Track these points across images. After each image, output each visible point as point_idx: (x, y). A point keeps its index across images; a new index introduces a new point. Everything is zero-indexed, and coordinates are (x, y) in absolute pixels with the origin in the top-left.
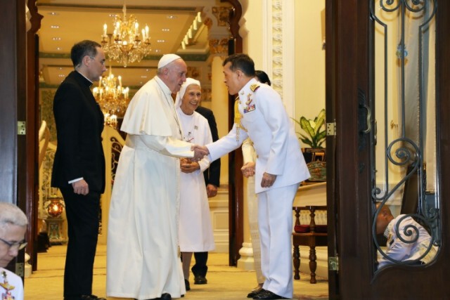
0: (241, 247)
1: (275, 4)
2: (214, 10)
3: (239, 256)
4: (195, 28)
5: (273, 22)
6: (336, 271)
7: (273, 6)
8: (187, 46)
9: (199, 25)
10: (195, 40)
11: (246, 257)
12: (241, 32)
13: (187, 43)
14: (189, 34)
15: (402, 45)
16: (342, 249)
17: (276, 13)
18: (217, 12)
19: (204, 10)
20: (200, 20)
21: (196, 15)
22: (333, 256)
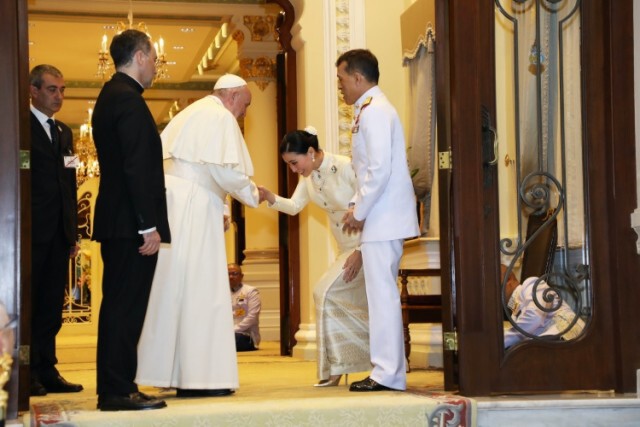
0: (298, 329)
1: (340, 6)
2: (247, 20)
3: (294, 342)
4: (218, 46)
5: (338, 29)
6: (454, 351)
7: (337, 9)
8: (205, 70)
9: (223, 41)
10: (215, 63)
11: (305, 342)
12: (294, 44)
13: (205, 66)
14: (209, 53)
15: (537, 45)
16: (463, 321)
17: (341, 18)
18: (250, 22)
19: (233, 20)
20: (224, 35)
21: (220, 27)
22: (449, 330)
